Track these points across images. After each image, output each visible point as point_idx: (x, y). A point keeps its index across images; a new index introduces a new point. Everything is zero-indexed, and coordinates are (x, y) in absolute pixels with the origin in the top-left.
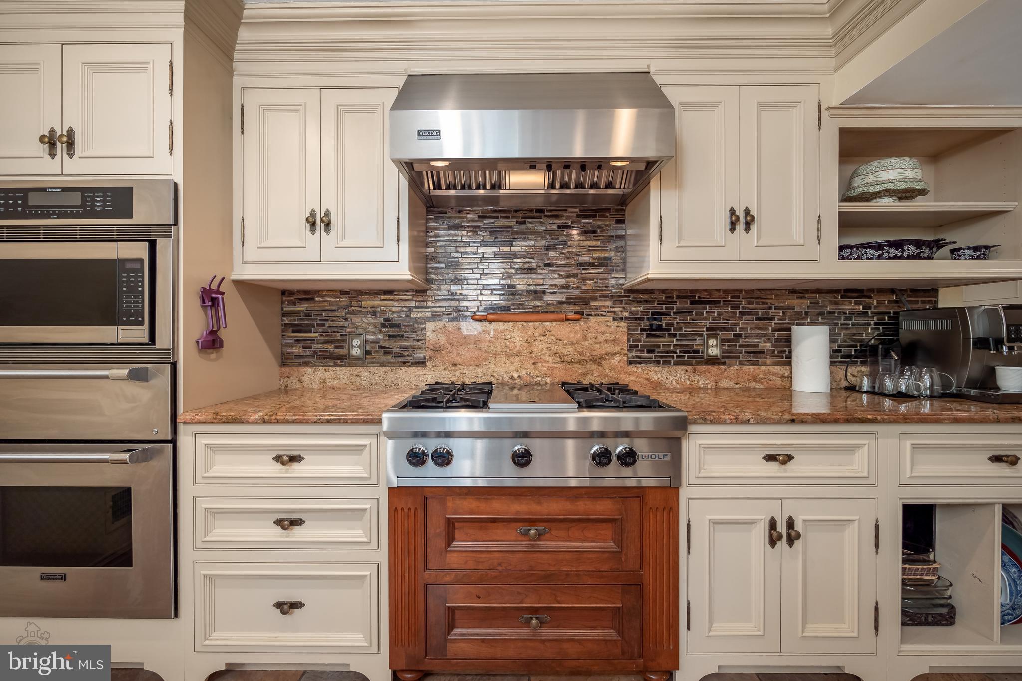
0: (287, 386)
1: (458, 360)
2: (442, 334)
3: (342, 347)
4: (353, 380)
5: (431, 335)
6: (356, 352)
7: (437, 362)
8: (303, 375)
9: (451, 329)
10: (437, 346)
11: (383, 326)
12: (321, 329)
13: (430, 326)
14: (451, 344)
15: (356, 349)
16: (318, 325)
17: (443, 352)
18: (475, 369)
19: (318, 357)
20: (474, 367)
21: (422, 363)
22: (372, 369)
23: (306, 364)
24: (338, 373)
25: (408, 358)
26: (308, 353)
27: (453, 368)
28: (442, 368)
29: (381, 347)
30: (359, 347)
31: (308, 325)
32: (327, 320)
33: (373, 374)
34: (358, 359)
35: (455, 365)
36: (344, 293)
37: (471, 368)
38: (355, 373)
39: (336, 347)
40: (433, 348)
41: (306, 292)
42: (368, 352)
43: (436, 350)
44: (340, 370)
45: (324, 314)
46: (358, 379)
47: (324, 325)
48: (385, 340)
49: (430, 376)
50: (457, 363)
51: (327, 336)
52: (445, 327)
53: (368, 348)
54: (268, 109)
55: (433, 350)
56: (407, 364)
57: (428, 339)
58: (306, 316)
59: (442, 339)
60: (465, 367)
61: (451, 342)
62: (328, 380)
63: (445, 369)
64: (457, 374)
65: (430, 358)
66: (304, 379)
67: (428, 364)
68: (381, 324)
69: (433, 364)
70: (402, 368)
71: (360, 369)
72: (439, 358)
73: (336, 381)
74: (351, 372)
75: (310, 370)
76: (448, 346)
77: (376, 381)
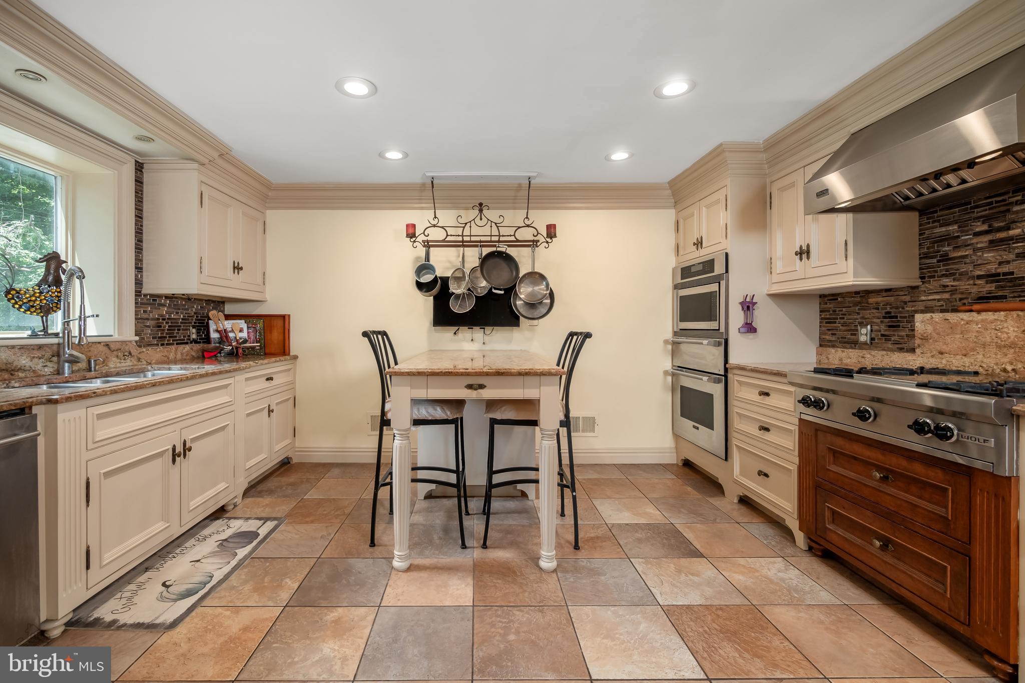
0: (820, 361)
1: (945, 348)
2: (929, 324)
3: (855, 335)
4: (860, 360)
5: (920, 325)
6: (863, 339)
7: (925, 350)
8: (829, 354)
9: (937, 320)
10: (925, 335)
11: (884, 317)
12: (842, 321)
13: (918, 317)
14: (938, 334)
15: (864, 336)
16: (840, 318)
17: (931, 341)
18: (962, 358)
19: (840, 342)
20: (961, 356)
21: (913, 350)
22: (873, 353)
23: (833, 346)
24: (850, 354)
25: (904, 345)
26: (833, 338)
27: (940, 356)
28: (929, 355)
29: (883, 335)
30: (866, 335)
31: (834, 319)
32: (845, 315)
33: (874, 356)
34: (865, 343)
35: (941, 353)
36: (857, 293)
37: (958, 357)
38: (861, 355)
39: (852, 335)
40: (921, 337)
41: (833, 295)
42: (872, 339)
43: (925, 339)
44: (851, 352)
45: (844, 309)
46: (863, 360)
47: (843, 318)
48: (886, 330)
49: (919, 362)
50: (944, 351)
51: (846, 326)
52: (932, 318)
53: (873, 336)
54: (782, 189)
55: (922, 339)
56: (903, 350)
57: (916, 329)
58: (833, 312)
59: (930, 329)
60: (952, 356)
61: (937, 331)
62: (844, 359)
63: (933, 356)
64: (944, 361)
65: (919, 346)
66: (830, 357)
67: (917, 350)
68: (883, 316)
69: (922, 352)
70: (895, 353)
71: (864, 352)
72: (927, 346)
73: (849, 360)
74: (859, 354)
75: (833, 350)
76: (935, 335)
77: (876, 362)
